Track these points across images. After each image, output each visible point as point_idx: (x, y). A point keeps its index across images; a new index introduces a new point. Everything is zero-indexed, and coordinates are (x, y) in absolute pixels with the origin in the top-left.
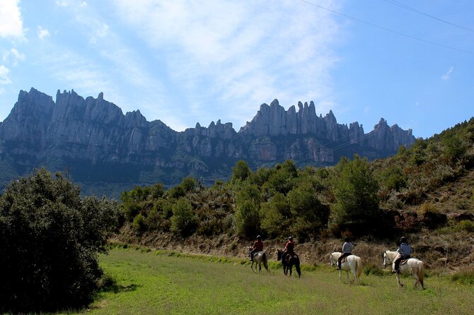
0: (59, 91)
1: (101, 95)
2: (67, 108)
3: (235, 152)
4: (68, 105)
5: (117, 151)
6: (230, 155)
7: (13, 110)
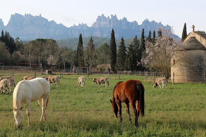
0: (25, 14)
1: (40, 15)
2: (28, 21)
3: (87, 35)
4: (28, 20)
5: (45, 36)
6: (85, 36)
7: (9, 22)
